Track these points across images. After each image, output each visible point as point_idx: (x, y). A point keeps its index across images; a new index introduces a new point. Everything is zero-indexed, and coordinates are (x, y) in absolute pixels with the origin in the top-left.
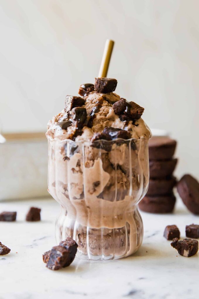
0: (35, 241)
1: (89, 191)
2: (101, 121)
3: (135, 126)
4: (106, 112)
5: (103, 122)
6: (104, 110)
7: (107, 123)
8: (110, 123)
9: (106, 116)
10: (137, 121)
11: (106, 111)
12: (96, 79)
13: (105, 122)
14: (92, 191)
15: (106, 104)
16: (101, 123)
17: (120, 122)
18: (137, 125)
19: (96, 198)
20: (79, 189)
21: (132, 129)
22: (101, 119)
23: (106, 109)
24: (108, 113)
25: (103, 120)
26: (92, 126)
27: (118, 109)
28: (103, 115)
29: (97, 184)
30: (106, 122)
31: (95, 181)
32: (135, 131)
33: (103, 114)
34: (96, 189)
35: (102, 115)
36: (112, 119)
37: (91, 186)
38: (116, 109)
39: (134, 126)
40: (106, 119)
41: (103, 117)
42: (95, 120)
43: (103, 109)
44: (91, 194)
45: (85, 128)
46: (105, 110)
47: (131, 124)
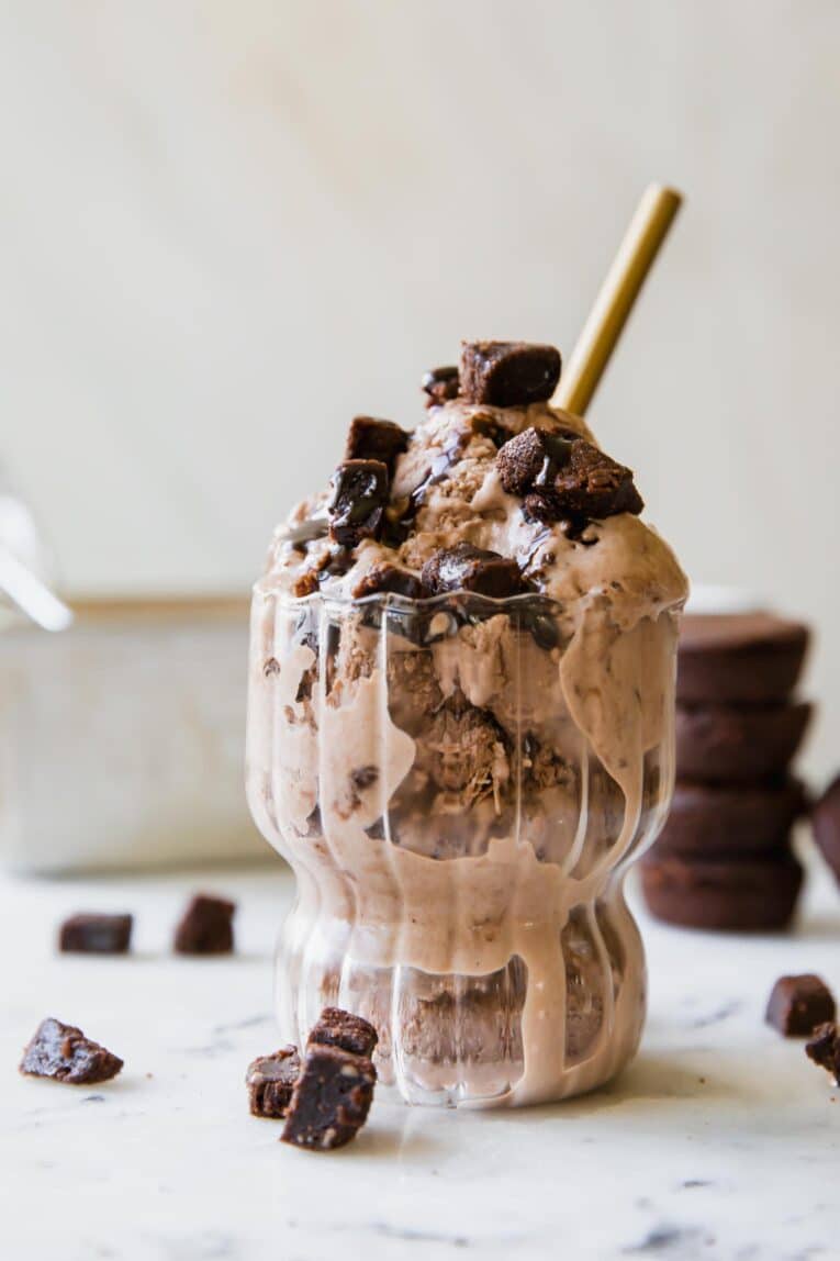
0: (219, 1030)
1: (336, 805)
2: (449, 518)
3: (579, 547)
4: (473, 483)
5: (455, 525)
6: (464, 475)
7: (473, 529)
8: (484, 531)
9: (469, 498)
10: (598, 526)
11: (473, 479)
12: (464, 344)
13: (463, 526)
14: (345, 805)
15: (482, 449)
16: (448, 526)
17: (522, 525)
18: (589, 543)
19: (365, 837)
20: (304, 794)
21: (558, 559)
22: (447, 510)
23: (473, 469)
24: (479, 486)
25: (454, 515)
26: (405, 540)
27: (512, 471)
28: (458, 496)
29: (365, 779)
30: (467, 523)
31: (357, 765)
32: (568, 564)
33: (460, 490)
34: (362, 796)
35: (454, 493)
36: (493, 513)
37: (344, 784)
38: (505, 472)
39: (574, 547)
40: (470, 515)
41: (455, 502)
42: (425, 517)
43: (462, 471)
44: (345, 817)
45: (367, 545)
46: (469, 475)
47: (561, 536)
